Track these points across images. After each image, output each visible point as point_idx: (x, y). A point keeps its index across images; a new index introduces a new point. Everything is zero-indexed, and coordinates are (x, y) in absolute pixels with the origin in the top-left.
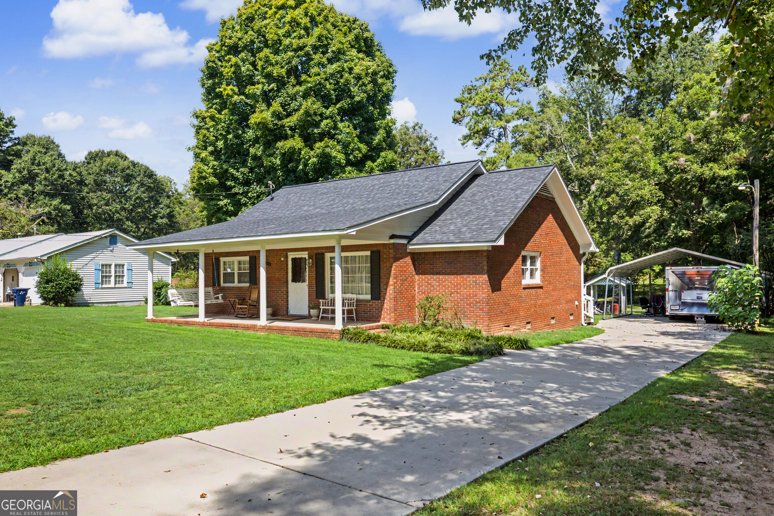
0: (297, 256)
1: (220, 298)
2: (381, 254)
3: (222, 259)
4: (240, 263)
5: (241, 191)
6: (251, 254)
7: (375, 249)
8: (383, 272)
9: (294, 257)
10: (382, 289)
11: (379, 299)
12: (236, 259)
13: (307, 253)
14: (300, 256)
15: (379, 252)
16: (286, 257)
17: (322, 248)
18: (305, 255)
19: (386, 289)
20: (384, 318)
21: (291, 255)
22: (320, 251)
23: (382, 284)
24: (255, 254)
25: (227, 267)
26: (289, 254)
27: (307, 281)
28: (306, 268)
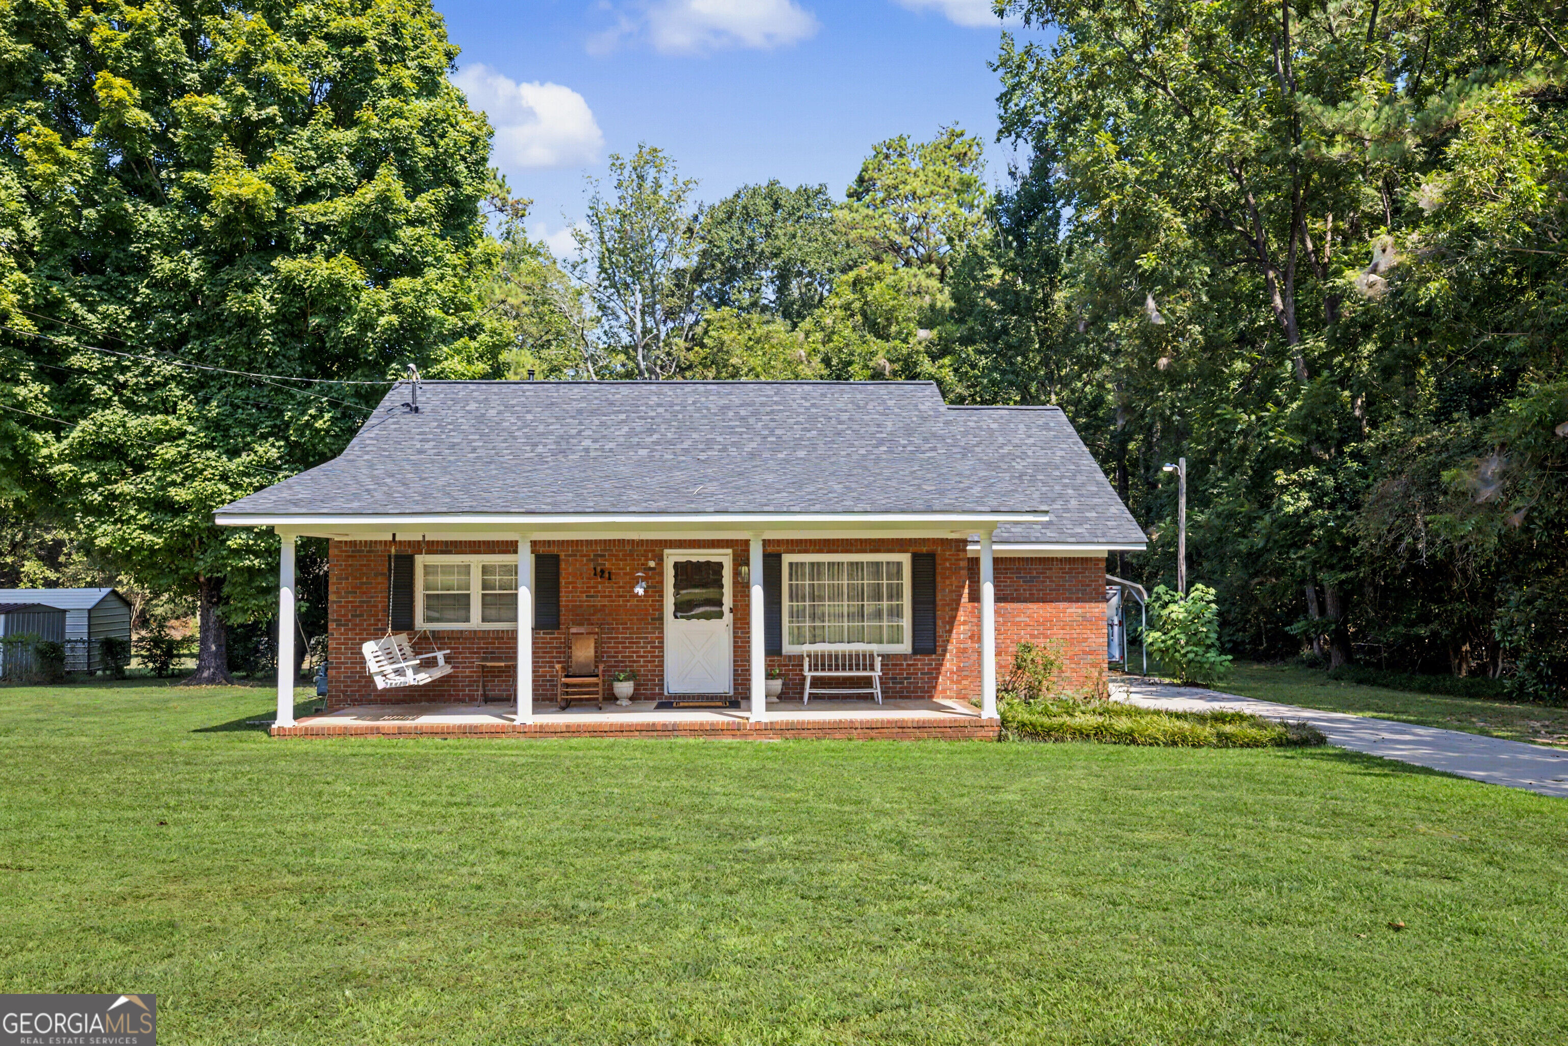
0: (694, 559)
1: (441, 661)
2: (939, 561)
3: (421, 560)
4: (485, 570)
5: (96, 365)
6: (544, 550)
7: (924, 550)
8: (941, 598)
9: (683, 560)
10: (940, 632)
11: (934, 652)
12: (476, 561)
13: (730, 551)
14: (702, 559)
15: (933, 555)
16: (660, 559)
17: (778, 542)
18: (724, 557)
19: (950, 631)
20: (944, 691)
21: (672, 557)
22: (772, 549)
23: (939, 622)
24: (555, 550)
25: (440, 579)
26: (667, 551)
27: (728, 617)
28: (722, 586)
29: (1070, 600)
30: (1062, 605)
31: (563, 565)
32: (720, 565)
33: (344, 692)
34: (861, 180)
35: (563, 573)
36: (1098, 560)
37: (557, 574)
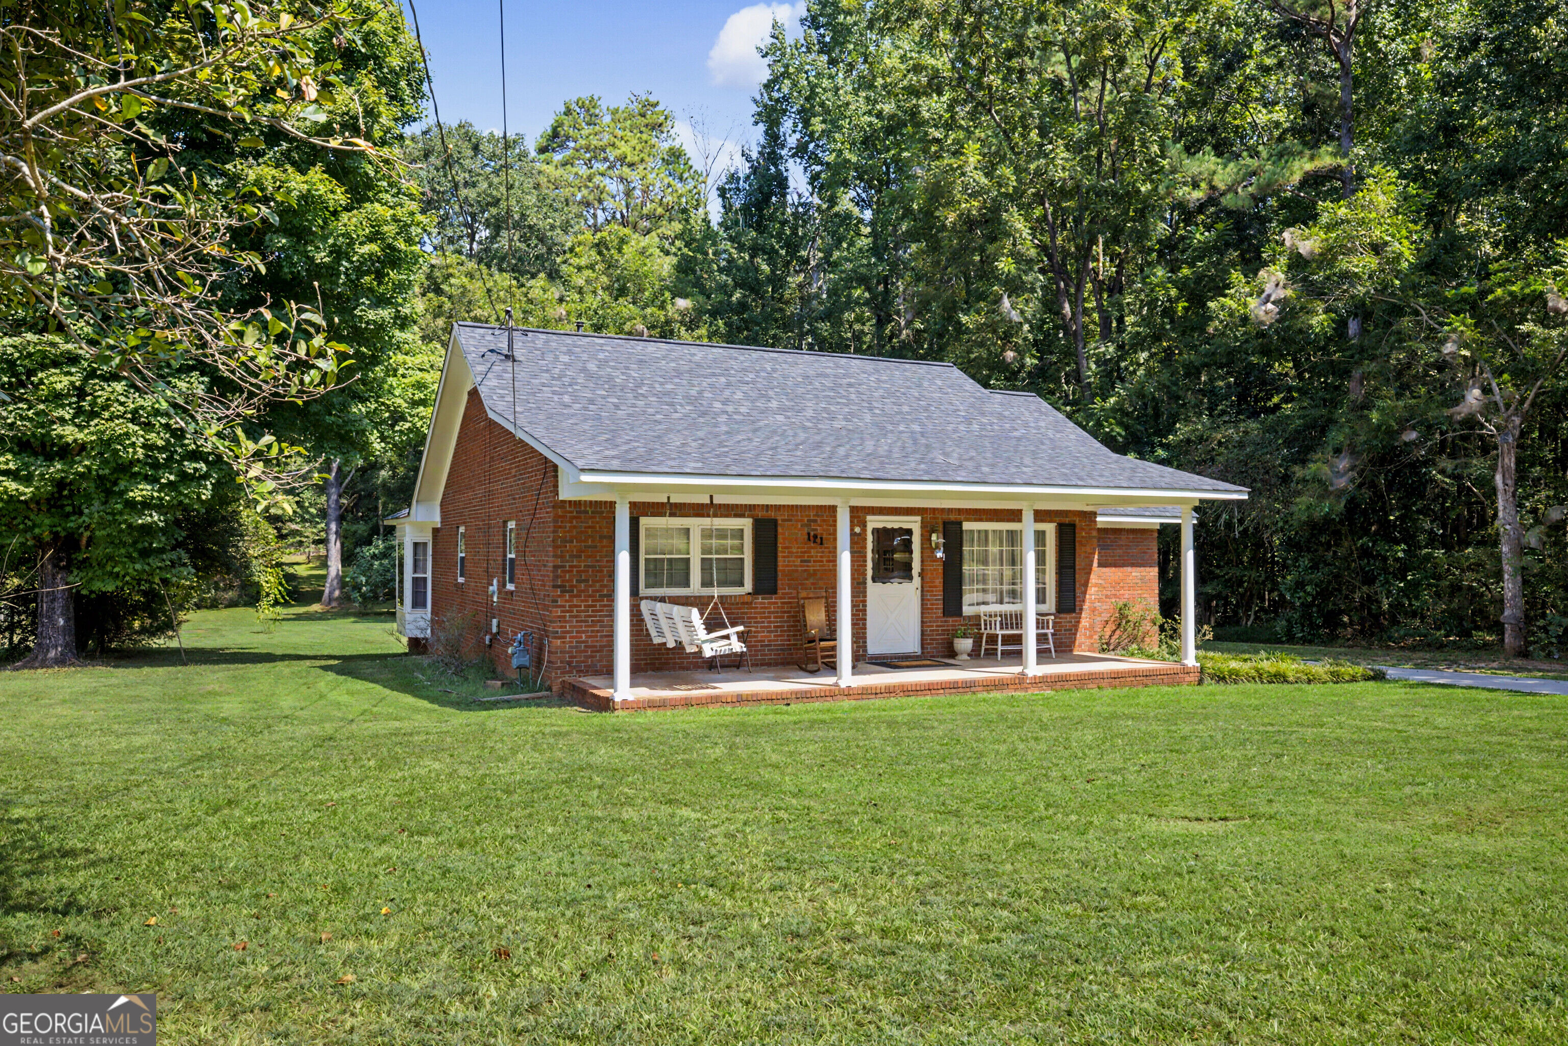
0: (889, 526)
2: (1079, 531)
3: (646, 522)
4: (704, 533)
6: (760, 514)
7: (1067, 520)
8: (1079, 563)
9: (880, 525)
10: (1078, 593)
11: (1073, 611)
12: (695, 524)
13: (918, 518)
14: (896, 526)
15: (1073, 526)
16: (865, 526)
17: (960, 511)
18: (914, 524)
19: (1085, 593)
20: (1080, 645)
21: (874, 522)
22: (952, 517)
23: (1077, 584)
24: (772, 514)
25: (661, 542)
26: (869, 518)
27: (917, 581)
28: (911, 552)
29: (1133, 565)
30: (1129, 569)
31: (780, 530)
32: (909, 532)
33: (569, 663)
34: (555, 134)
35: (780, 539)
36: (1151, 531)
37: (776, 537)
